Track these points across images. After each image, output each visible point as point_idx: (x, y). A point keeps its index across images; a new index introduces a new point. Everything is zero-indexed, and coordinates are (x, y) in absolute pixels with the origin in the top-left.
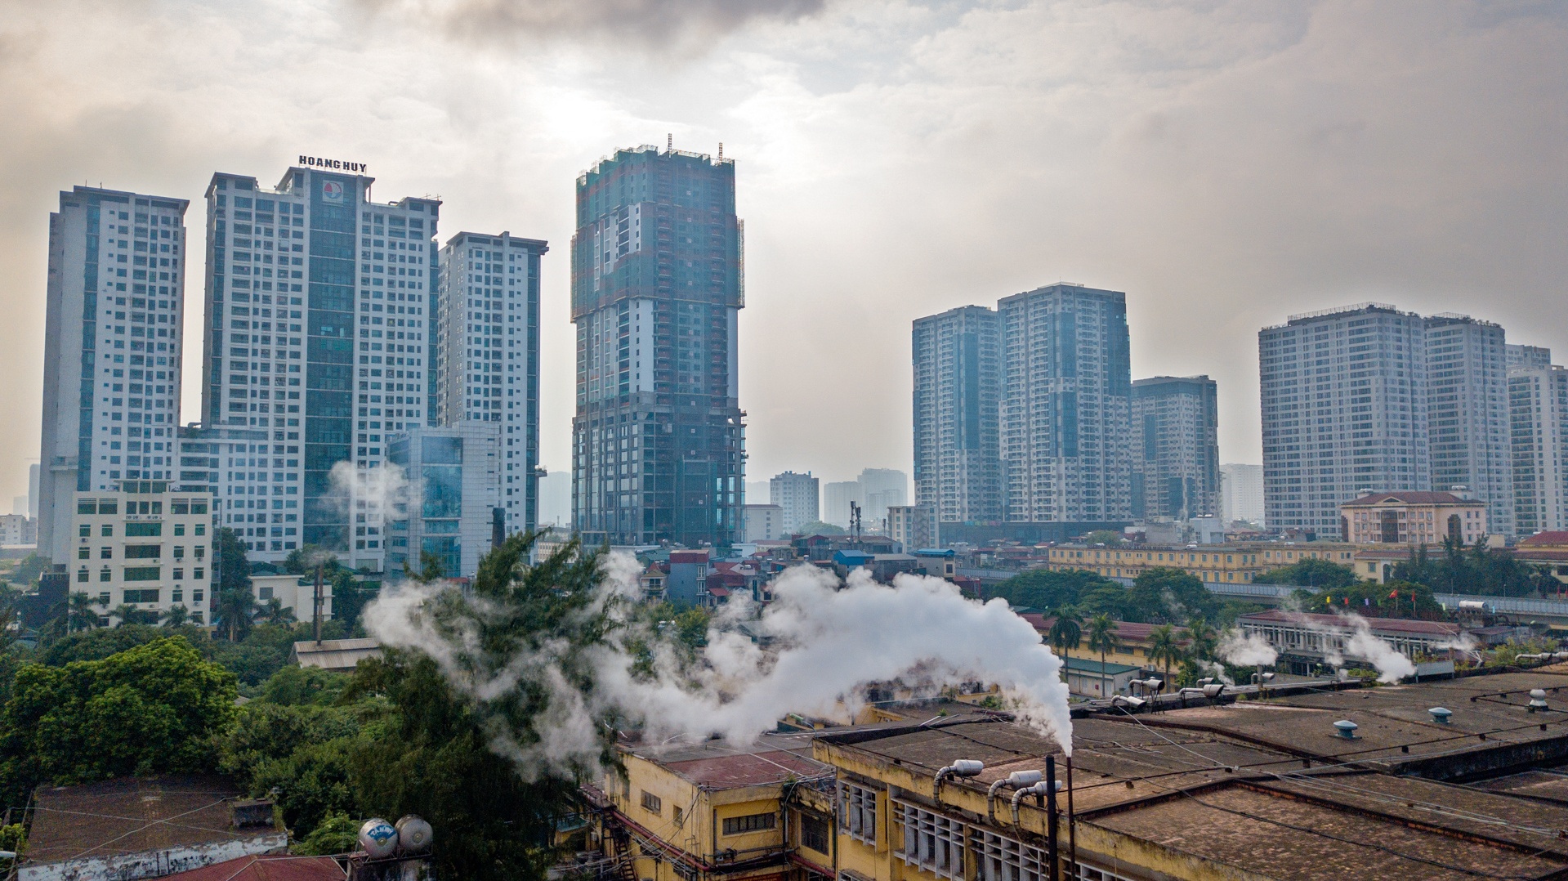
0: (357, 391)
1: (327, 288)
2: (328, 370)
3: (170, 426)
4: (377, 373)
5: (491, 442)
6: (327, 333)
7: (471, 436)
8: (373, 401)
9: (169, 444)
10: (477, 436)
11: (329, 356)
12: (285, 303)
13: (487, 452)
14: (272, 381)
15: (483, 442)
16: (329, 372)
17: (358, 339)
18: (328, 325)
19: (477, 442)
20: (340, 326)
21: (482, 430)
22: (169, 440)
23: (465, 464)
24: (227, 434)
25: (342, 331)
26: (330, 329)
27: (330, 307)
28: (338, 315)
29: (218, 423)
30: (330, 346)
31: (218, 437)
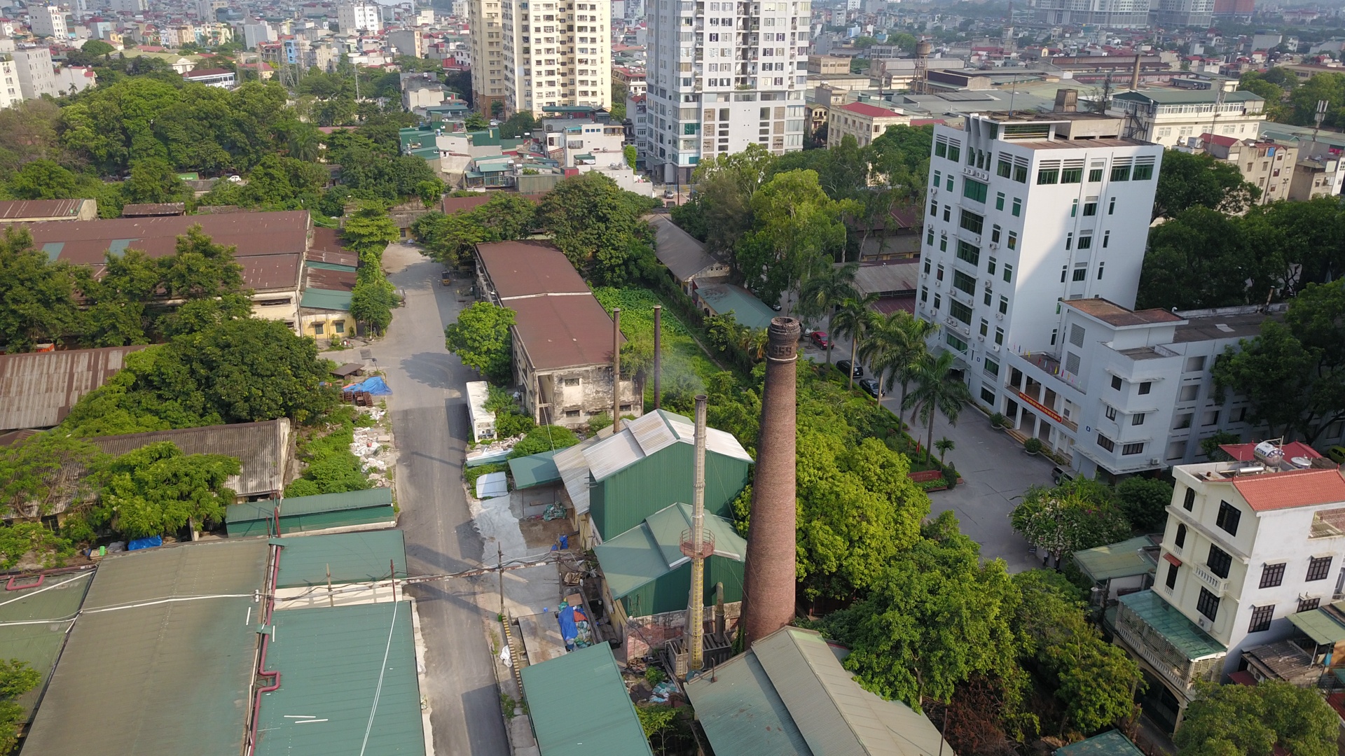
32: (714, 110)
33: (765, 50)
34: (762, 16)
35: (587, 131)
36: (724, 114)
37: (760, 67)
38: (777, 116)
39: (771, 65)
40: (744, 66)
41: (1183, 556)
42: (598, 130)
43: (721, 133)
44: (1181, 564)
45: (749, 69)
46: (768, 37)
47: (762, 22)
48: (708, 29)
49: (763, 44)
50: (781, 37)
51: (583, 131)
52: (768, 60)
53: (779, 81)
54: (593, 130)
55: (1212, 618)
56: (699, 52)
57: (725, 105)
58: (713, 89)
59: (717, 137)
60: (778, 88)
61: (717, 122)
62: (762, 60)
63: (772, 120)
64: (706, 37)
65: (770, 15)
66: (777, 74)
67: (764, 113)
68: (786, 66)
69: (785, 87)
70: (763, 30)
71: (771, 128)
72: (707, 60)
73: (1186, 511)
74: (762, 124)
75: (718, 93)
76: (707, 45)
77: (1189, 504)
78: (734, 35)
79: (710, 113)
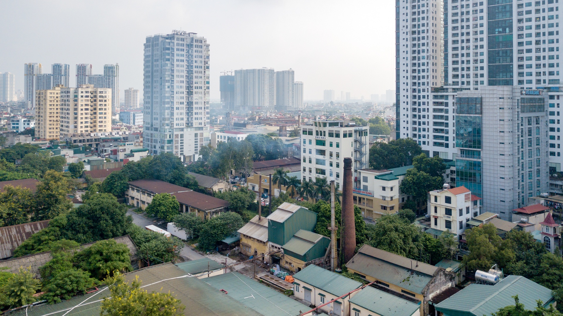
0: (515, 63)
1: (498, 7)
2: (501, 53)
3: (428, 87)
4: (529, 51)
5: (502, 100)
6: (499, 32)
7: (487, 96)
8: (527, 68)
9: (428, 96)
10: (491, 96)
11: (501, 45)
12: (477, 20)
13: (499, 107)
14: (471, 62)
15: (495, 100)
16: (501, 54)
17: (515, 33)
18: (499, 28)
19: (491, 100)
20: (507, 27)
21: (495, 92)
22: (428, 94)
23: (484, 115)
24: (451, 90)
25: (507, 30)
26: (501, 30)
27: (500, 18)
28: (505, 21)
29: (447, 85)
30: (501, 39)
31: (447, 92)
32: (178, 135)
33: (195, 113)
34: (194, 101)
35: (128, 145)
36: (182, 136)
37: (194, 119)
38: (200, 136)
39: (198, 118)
40: (188, 119)
41: (438, 215)
42: (132, 144)
43: (181, 143)
44: (438, 217)
45: (190, 119)
46: (196, 108)
47: (194, 103)
48: (175, 106)
49: (195, 111)
50: (201, 108)
51: (126, 145)
52: (196, 116)
53: (201, 124)
54: (130, 144)
55: (450, 228)
56: (172, 114)
57: (182, 133)
58: (178, 127)
59: (179, 144)
60: (200, 126)
61: (179, 139)
62: (194, 116)
63: (199, 138)
64: (175, 108)
65: (197, 101)
66: (200, 121)
67: (196, 135)
68: (203, 118)
69: (203, 125)
70: (194, 106)
71: (199, 140)
72: (175, 116)
73: (436, 203)
74: (195, 139)
75: (179, 128)
76: (175, 111)
77: (436, 201)
78: (185, 108)
79: (177, 136)
